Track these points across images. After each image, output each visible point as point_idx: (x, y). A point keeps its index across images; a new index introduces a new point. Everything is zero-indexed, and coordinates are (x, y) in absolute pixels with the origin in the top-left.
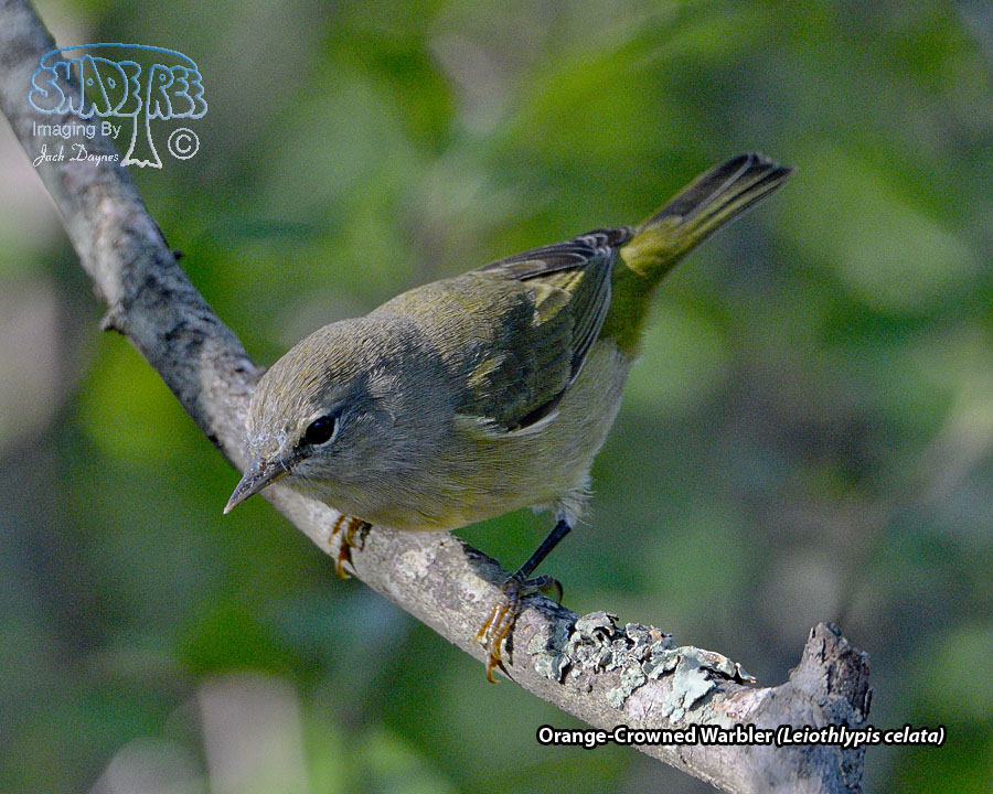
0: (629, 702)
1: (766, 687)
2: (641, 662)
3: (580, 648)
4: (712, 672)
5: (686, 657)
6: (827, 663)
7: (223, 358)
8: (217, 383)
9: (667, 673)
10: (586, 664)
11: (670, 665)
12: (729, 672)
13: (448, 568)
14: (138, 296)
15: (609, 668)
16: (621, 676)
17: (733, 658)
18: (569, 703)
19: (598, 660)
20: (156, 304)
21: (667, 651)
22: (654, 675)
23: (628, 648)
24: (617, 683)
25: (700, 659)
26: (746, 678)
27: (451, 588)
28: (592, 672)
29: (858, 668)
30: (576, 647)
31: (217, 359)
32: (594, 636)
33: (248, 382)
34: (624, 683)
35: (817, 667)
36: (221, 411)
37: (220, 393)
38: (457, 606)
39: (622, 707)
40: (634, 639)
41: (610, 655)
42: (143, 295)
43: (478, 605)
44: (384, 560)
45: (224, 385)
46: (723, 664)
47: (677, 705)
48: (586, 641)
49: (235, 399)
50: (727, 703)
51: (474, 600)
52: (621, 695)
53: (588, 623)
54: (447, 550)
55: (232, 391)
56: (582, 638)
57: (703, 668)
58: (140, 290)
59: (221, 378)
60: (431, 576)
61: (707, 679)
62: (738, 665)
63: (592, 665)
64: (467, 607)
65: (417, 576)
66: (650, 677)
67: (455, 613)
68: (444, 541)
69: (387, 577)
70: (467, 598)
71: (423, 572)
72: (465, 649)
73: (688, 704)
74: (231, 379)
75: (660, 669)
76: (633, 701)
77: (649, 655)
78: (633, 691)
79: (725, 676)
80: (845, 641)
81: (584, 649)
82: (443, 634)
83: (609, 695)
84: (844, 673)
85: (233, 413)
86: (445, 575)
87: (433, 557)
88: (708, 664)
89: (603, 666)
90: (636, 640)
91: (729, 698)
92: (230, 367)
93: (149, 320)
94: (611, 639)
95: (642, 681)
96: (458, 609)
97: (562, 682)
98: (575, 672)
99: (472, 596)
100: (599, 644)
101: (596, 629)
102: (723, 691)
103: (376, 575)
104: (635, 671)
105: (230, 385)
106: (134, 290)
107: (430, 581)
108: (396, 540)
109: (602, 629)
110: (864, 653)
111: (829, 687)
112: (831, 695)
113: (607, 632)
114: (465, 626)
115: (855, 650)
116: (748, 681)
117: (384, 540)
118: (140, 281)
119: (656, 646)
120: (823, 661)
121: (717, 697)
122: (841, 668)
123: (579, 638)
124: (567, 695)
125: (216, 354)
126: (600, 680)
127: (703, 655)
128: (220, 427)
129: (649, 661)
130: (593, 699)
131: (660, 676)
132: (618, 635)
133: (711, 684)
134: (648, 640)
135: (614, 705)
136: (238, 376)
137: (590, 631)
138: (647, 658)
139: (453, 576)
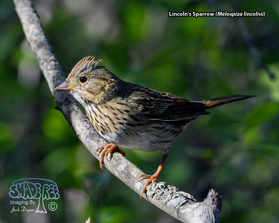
0: (167, 203)
1: (198, 202)
2: (171, 194)
3: (157, 190)
4: (186, 198)
5: (181, 194)
6: (213, 198)
7: (82, 118)
8: (80, 123)
9: (176, 197)
10: (158, 194)
11: (177, 196)
12: (190, 198)
13: (129, 169)
14: (64, 102)
15: (163, 195)
16: (166, 197)
17: (191, 195)
18: (154, 202)
19: (161, 193)
20: (68, 104)
21: (177, 192)
22: (173, 197)
23: (168, 191)
24: (165, 199)
25: (184, 195)
26: (194, 200)
27: (129, 174)
28: (159, 195)
29: (220, 200)
30: (156, 190)
31: (80, 118)
32: (160, 188)
33: (87, 124)
34: (166, 199)
35: (210, 199)
36: (80, 130)
37: (80, 125)
38: (130, 178)
39: (166, 204)
40: (169, 189)
41: (164, 192)
42: (65, 102)
43: (135, 178)
44: (115, 166)
45: (82, 124)
46: (189, 196)
47: (178, 204)
48: (159, 188)
49: (84, 127)
50: (189, 205)
51: (134, 177)
52: (165, 201)
53: (159, 184)
54: (129, 165)
55: (83, 125)
56: (158, 187)
57: (184, 197)
58: (64, 101)
59: (81, 122)
60: (125, 171)
61: (185, 199)
62: (192, 197)
63: (159, 194)
64: (132, 179)
65: (122, 171)
66: (172, 198)
67: (129, 180)
68: (128, 163)
69: (115, 170)
70: (133, 176)
71: (123, 170)
72: (131, 188)
73: (180, 205)
74: (83, 123)
75: (175, 196)
76: (168, 203)
77: (173, 193)
78: (168, 201)
79: (189, 199)
80: (217, 193)
81: (158, 190)
82: (126, 184)
83: (163, 201)
84: (216, 201)
85: (83, 130)
86: (128, 171)
87: (126, 166)
88: (186, 196)
89: (162, 194)
90: (170, 189)
91: (190, 204)
92: (84, 120)
93: (66, 108)
94: (164, 188)
95: (171, 198)
96: (130, 179)
97: (152, 197)
98: (156, 195)
99: (134, 176)
100: (161, 189)
101: (161, 186)
102: (189, 202)
103: (112, 169)
104: (169, 196)
105: (83, 124)
106: (63, 101)
107: (124, 172)
108: (117, 162)
109: (163, 186)
110: (221, 196)
111: (213, 203)
112: (213, 205)
113: (163, 187)
114: (131, 183)
115: (219, 195)
116: (195, 201)
117: (115, 162)
118: (65, 99)
119: (174, 191)
120: (212, 197)
121: (187, 204)
122: (216, 199)
123: (157, 188)
124: (153, 200)
125: (80, 117)
126: (161, 197)
127: (185, 194)
128: (80, 133)
129: (172, 194)
130: (159, 201)
131: (175, 198)
132: (166, 188)
133: (186, 200)
134: (173, 189)
135: (164, 203)
136: (85, 122)
137: (160, 186)
138: (172, 193)
139: (130, 171)
